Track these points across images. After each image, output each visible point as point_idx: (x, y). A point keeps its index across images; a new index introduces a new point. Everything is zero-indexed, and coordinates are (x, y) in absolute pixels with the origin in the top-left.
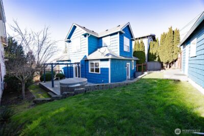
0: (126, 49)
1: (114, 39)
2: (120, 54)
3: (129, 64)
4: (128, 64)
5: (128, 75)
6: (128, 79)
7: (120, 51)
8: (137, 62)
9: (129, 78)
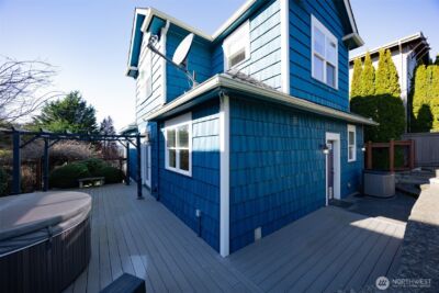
0: (319, 73)
1: (262, 29)
2: (292, 87)
3: (335, 136)
4: (329, 136)
5: (331, 184)
6: (333, 202)
7: (292, 75)
8: (368, 133)
9: (338, 195)
